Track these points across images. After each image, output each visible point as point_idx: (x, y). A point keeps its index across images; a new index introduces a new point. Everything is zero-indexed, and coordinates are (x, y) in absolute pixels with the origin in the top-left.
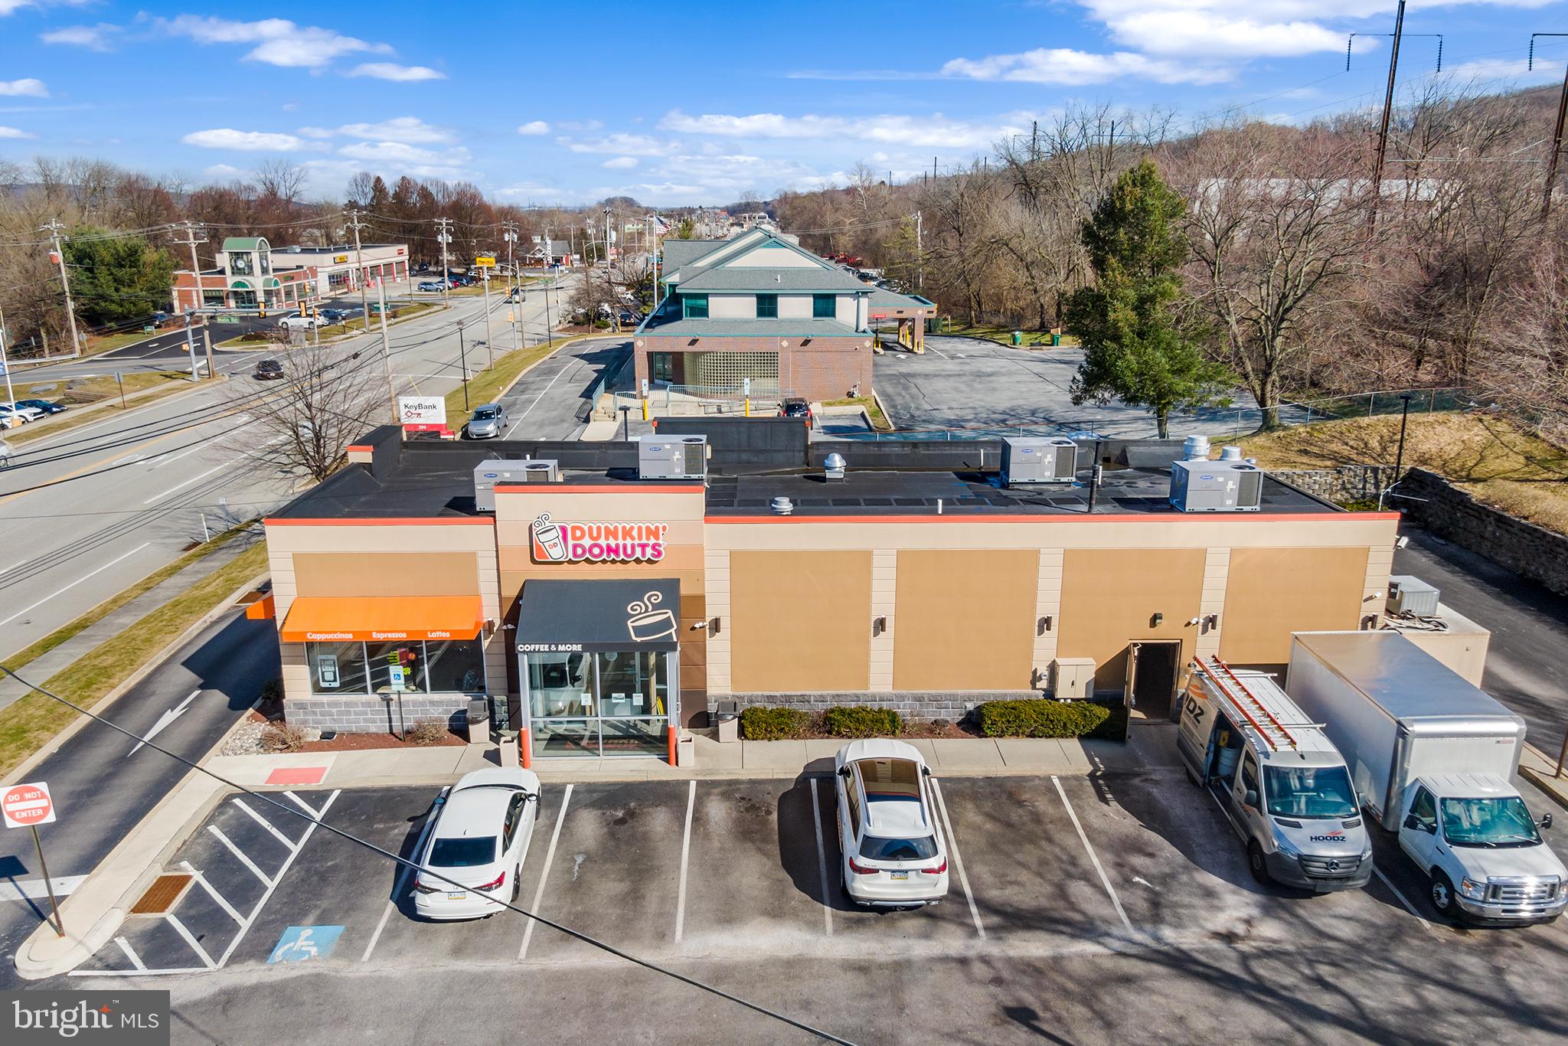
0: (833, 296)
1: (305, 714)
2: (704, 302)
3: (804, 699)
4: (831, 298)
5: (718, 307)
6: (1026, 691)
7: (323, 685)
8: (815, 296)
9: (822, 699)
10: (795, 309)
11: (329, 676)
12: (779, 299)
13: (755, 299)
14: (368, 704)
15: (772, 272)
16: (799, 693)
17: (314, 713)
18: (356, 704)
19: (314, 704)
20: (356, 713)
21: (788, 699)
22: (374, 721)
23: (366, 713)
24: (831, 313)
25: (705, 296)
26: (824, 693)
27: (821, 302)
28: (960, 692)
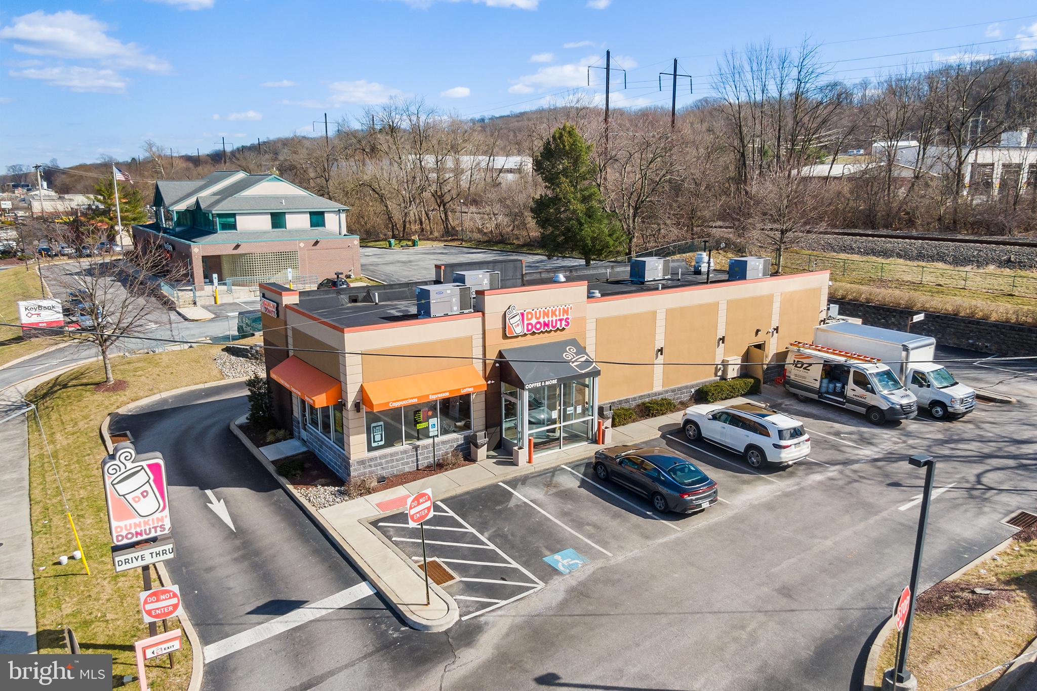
0: (322, 213)
1: (364, 468)
2: (232, 220)
3: (627, 401)
4: (322, 214)
5: (244, 223)
6: (713, 378)
7: (374, 445)
8: (311, 213)
9: (634, 399)
10: (298, 222)
11: (378, 438)
12: (287, 216)
13: (269, 217)
14: (405, 452)
15: (277, 198)
16: (625, 398)
17: (370, 466)
18: (396, 453)
19: (371, 460)
20: (397, 460)
21: (620, 402)
22: (407, 463)
23: (403, 459)
24: (322, 224)
25: (234, 215)
26: (635, 396)
27: (315, 217)
28: (689, 384)
